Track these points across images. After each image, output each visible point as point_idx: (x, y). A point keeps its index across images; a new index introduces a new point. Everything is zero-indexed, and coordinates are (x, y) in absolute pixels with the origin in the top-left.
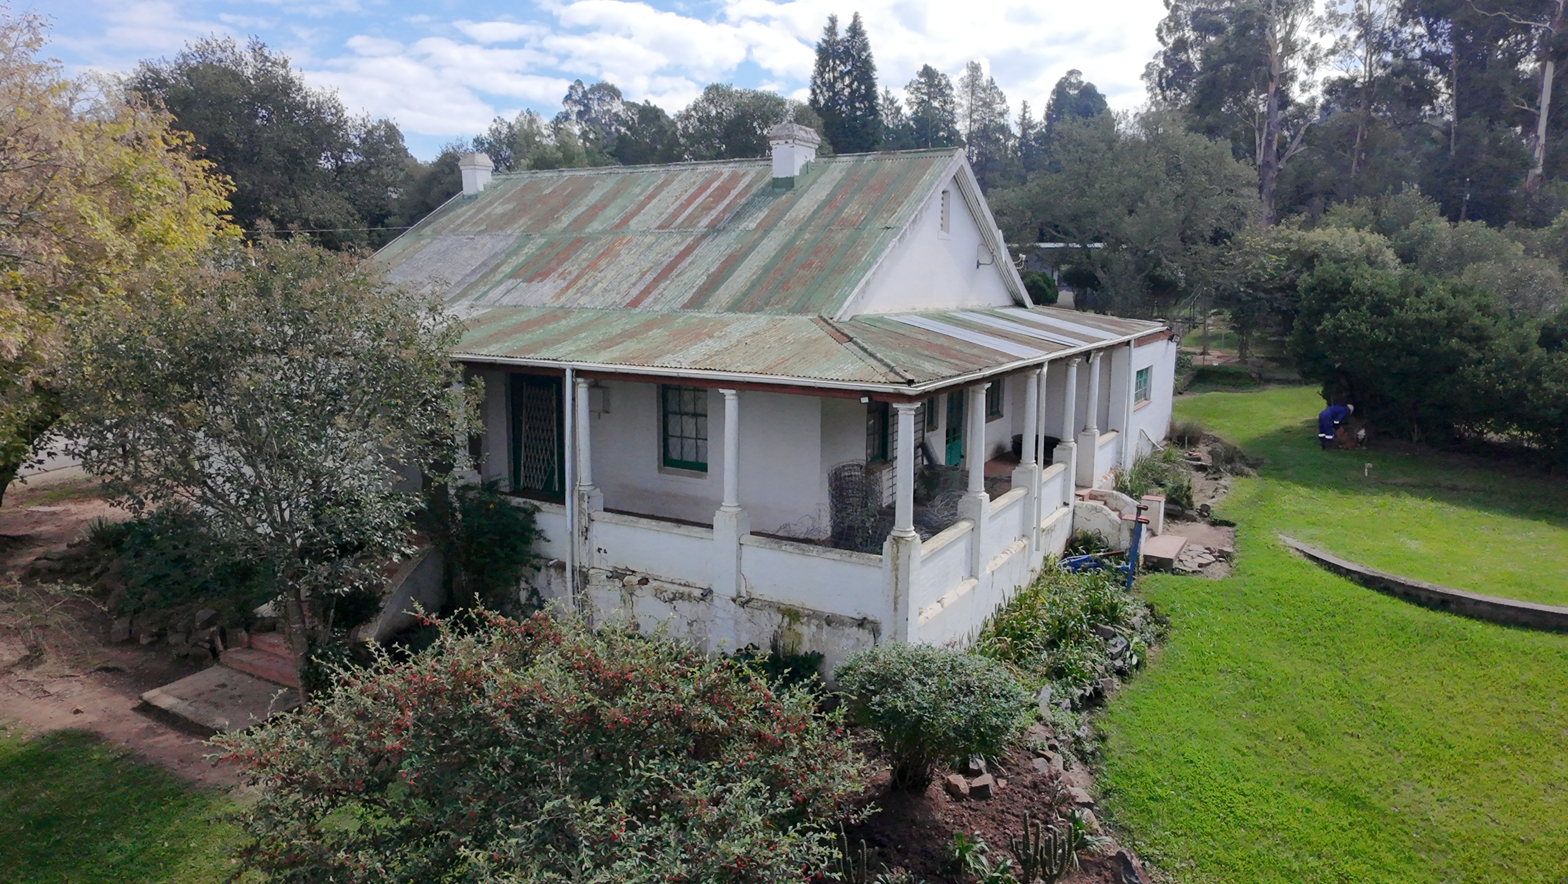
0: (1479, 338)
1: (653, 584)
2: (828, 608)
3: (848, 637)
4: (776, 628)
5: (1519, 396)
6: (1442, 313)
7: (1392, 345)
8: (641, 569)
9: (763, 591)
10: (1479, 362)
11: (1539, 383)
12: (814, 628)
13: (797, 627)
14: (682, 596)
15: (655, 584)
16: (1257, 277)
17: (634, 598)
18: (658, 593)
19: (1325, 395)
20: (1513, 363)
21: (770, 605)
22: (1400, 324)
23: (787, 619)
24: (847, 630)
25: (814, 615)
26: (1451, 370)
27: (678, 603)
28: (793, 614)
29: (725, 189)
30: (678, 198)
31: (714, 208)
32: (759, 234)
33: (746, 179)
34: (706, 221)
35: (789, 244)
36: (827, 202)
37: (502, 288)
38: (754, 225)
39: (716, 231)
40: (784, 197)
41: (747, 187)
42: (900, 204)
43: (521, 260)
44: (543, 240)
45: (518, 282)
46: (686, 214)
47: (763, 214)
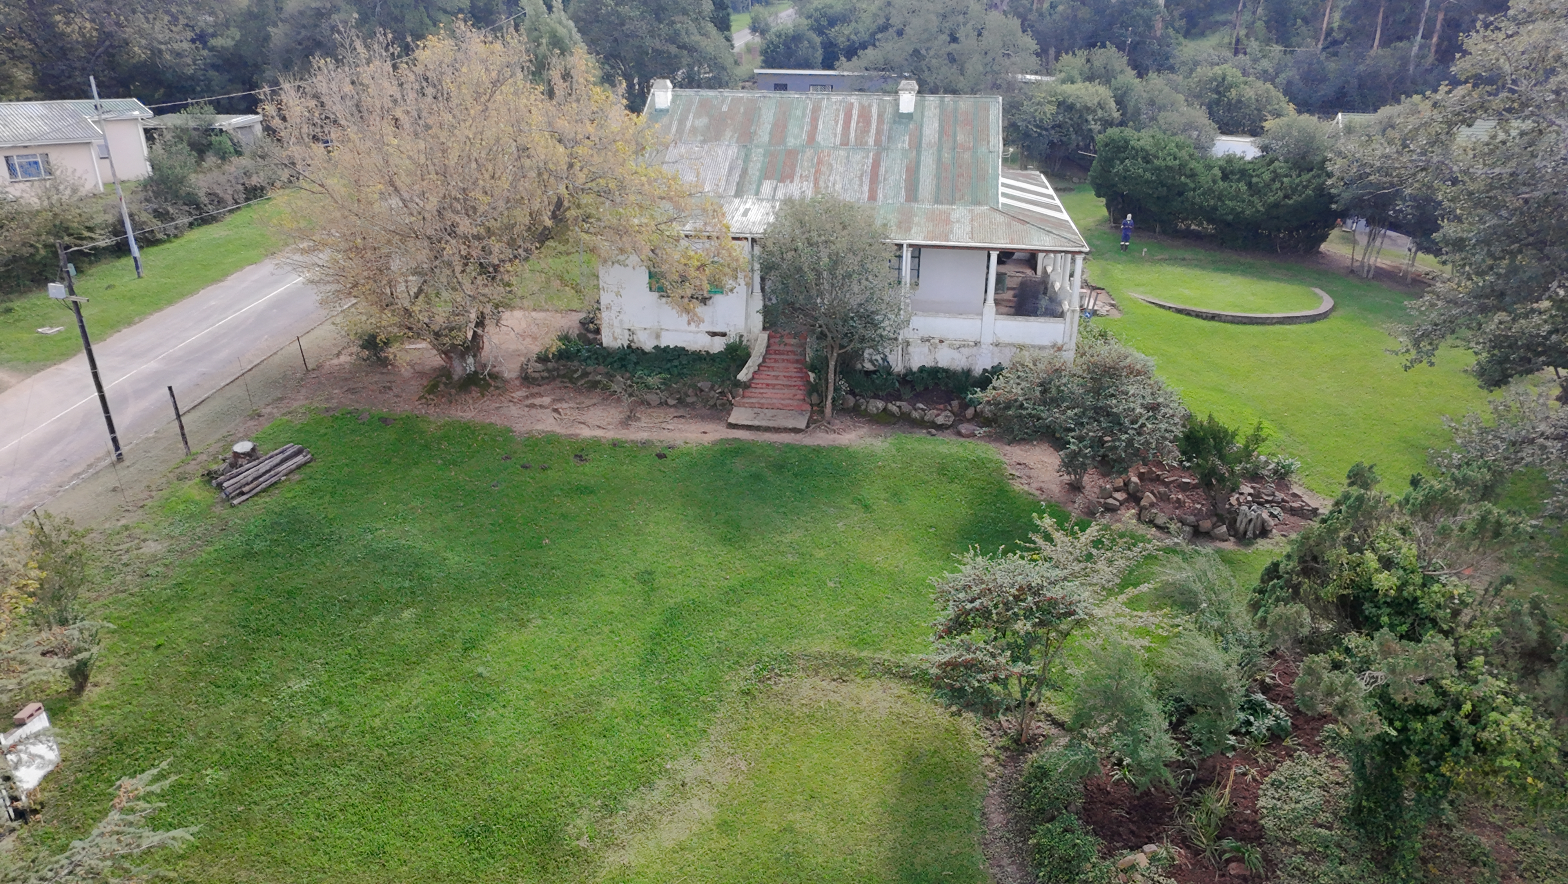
0: (1193, 175)
1: (946, 342)
2: (1037, 342)
4: (1013, 354)
5: (1215, 208)
6: (1177, 162)
7: (1155, 181)
8: (938, 335)
9: (1005, 339)
10: (1194, 190)
11: (1223, 201)
14: (964, 346)
15: (948, 342)
16: (1041, 120)
17: (937, 350)
18: (950, 346)
19: (1108, 206)
20: (1211, 190)
21: (1009, 344)
22: (1158, 169)
23: (1020, 350)
26: (1180, 194)
27: (961, 349)
28: (1021, 347)
29: (865, 116)
30: (837, 122)
31: (869, 131)
32: (914, 152)
33: (874, 110)
34: (871, 141)
35: (939, 161)
36: (942, 132)
37: (767, 187)
38: (906, 146)
39: (884, 149)
40: (912, 126)
41: (879, 116)
42: (988, 135)
43: (759, 165)
44: (761, 151)
45: (775, 182)
46: (852, 135)
47: (907, 138)
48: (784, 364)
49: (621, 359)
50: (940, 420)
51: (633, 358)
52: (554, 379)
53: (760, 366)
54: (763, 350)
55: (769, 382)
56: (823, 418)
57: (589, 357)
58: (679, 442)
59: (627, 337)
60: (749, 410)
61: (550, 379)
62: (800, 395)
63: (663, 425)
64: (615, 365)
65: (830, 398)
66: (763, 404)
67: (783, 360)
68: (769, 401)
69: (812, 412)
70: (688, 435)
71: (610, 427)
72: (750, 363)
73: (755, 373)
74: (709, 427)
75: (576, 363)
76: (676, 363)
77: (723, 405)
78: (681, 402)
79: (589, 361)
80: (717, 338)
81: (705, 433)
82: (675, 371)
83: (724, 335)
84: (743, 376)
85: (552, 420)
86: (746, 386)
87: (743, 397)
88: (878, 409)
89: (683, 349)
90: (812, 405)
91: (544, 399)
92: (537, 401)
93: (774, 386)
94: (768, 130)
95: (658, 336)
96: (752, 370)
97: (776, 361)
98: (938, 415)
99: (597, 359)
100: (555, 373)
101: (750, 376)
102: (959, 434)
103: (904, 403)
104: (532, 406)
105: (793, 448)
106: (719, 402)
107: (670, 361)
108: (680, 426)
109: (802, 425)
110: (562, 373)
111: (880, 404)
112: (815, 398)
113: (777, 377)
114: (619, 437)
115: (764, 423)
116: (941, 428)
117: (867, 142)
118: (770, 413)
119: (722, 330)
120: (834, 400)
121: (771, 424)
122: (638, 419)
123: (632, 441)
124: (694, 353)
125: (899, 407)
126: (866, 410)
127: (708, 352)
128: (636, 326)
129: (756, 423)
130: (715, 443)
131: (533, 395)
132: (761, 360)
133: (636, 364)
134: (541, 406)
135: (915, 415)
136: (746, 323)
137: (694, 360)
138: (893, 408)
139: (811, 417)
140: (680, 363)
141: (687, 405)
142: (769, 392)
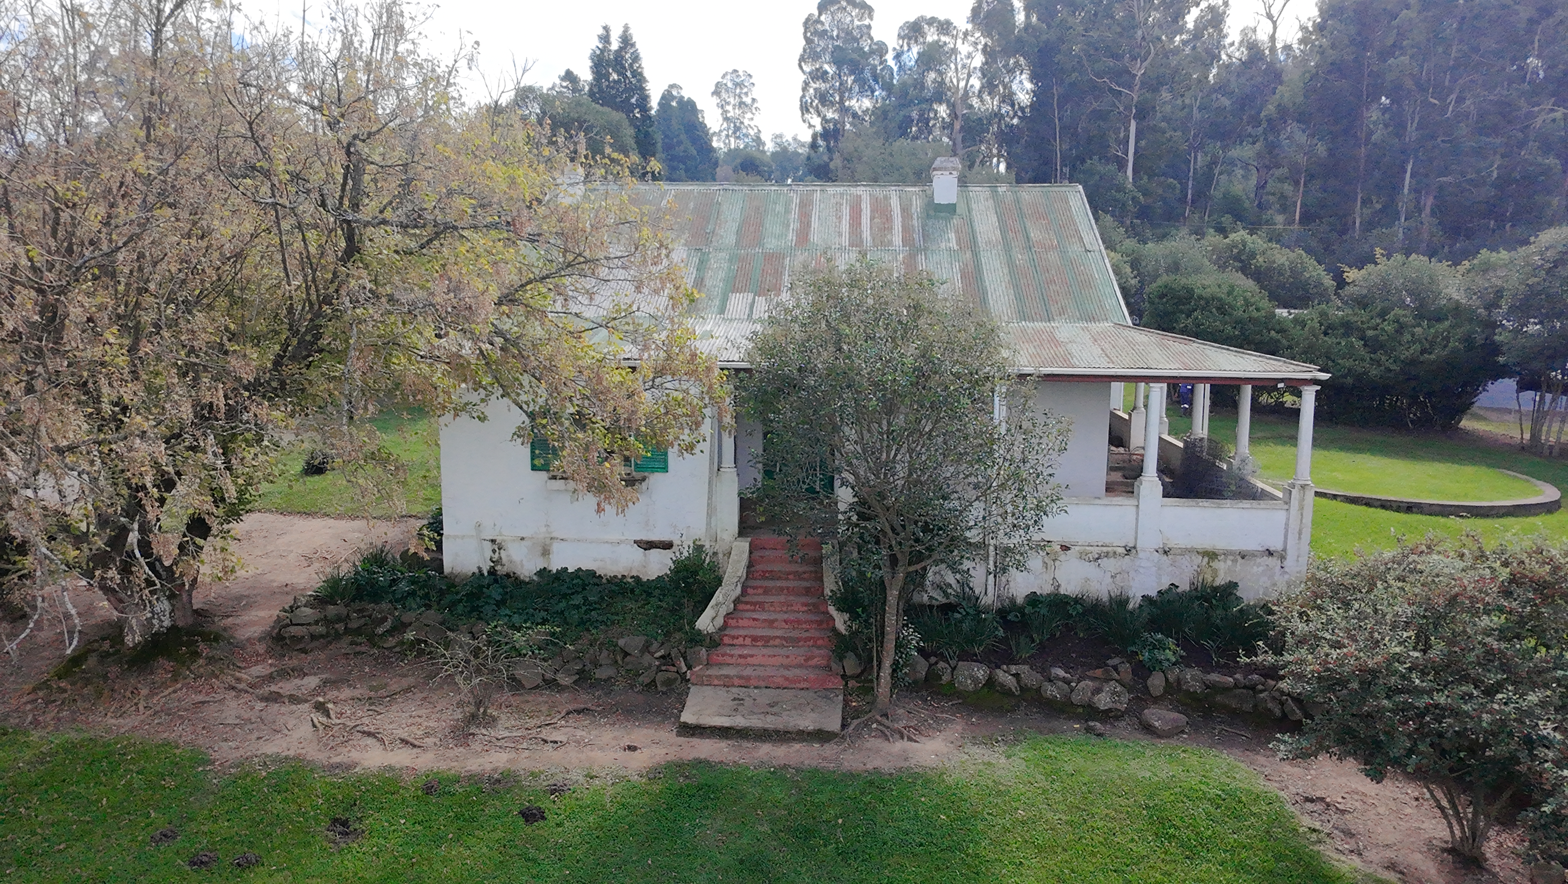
0: (1283, 330)
1: (1075, 550)
2: (1239, 546)
3: (1259, 565)
4: (1196, 567)
6: (1262, 313)
7: (1238, 337)
8: (1059, 538)
9: (1178, 541)
10: (1290, 348)
12: (1229, 563)
13: (1215, 564)
14: (1107, 555)
15: (1077, 548)
17: (1057, 563)
18: (1083, 556)
20: (1313, 347)
21: (1189, 550)
22: (1240, 321)
23: (1206, 559)
24: (1258, 560)
25: (1227, 553)
27: (1104, 562)
28: (1211, 555)
29: (881, 211)
30: (840, 218)
31: (891, 229)
32: (969, 254)
33: (895, 203)
34: (897, 239)
35: (1011, 264)
36: (1003, 228)
37: (738, 303)
38: (953, 245)
39: (919, 250)
40: (955, 221)
41: (903, 210)
42: (1077, 231)
43: (721, 275)
44: (722, 255)
45: (751, 296)
46: (866, 234)
47: (952, 236)
48: (782, 598)
49: (471, 596)
50: (1103, 701)
51: (495, 593)
52: (338, 636)
53: (737, 601)
54: (742, 571)
55: (759, 632)
56: (872, 703)
57: (412, 594)
58: (577, 776)
59: (488, 554)
60: (722, 692)
61: (330, 638)
62: (820, 656)
63: (545, 733)
64: (460, 608)
65: (887, 664)
66: (748, 678)
67: (782, 589)
68: (760, 672)
69: (847, 693)
70: (597, 754)
71: (430, 741)
72: (718, 596)
73: (728, 615)
74: (641, 734)
75: (385, 606)
76: (577, 600)
77: (668, 683)
78: (583, 679)
79: (410, 602)
80: (654, 552)
81: (632, 748)
82: (575, 616)
83: (667, 546)
84: (706, 622)
85: (306, 730)
86: (713, 642)
87: (708, 664)
88: (975, 680)
89: (592, 574)
90: (844, 676)
91: (307, 680)
92: (286, 687)
93: (766, 641)
94: (734, 229)
95: (546, 552)
96: (723, 611)
97: (767, 591)
98: (1098, 691)
99: (426, 596)
100: (341, 627)
101: (720, 622)
102: (1148, 729)
103: (1026, 668)
104: (274, 698)
105: (825, 782)
106: (660, 677)
107: (565, 596)
108: (579, 733)
109: (833, 723)
110: (354, 625)
111: (981, 672)
112: (851, 665)
113: (771, 623)
114: (443, 766)
115: (756, 722)
116: (1109, 716)
117: (890, 243)
118: (764, 697)
119: (665, 537)
120: (896, 668)
121: (770, 722)
122: (492, 722)
123: (471, 777)
124: (612, 580)
125: (1016, 676)
126: (951, 683)
127: (637, 579)
128: (506, 534)
129: (739, 721)
130: (654, 774)
131: (284, 674)
132: (739, 590)
133: (500, 604)
134: (294, 699)
135: (1051, 691)
136: (709, 524)
137: (612, 594)
138: (1004, 677)
139: (846, 703)
140: (585, 599)
141: (596, 684)
142: (760, 654)
